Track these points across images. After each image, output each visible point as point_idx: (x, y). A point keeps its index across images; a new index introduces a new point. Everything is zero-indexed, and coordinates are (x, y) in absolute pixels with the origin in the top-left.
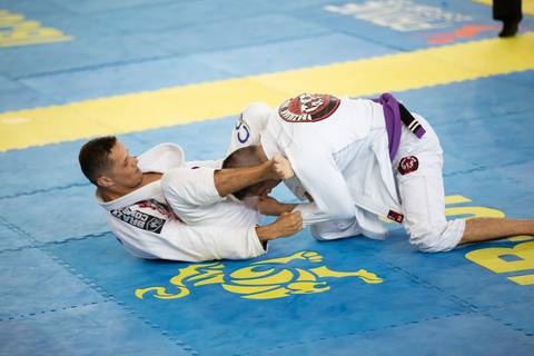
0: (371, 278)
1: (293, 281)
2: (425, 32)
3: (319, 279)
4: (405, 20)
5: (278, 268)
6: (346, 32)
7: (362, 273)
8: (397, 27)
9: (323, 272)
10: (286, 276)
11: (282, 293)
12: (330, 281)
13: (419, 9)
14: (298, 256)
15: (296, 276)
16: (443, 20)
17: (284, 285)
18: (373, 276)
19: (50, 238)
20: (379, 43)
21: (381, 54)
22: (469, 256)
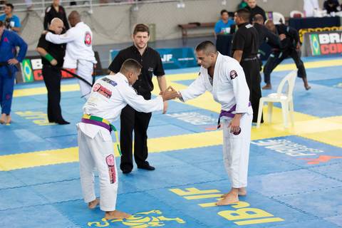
0: (181, 221)
1: (151, 221)
2: (204, 125)
3: (160, 221)
4: (197, 120)
5: (145, 216)
6: (174, 125)
7: (177, 219)
8: (193, 123)
9: (162, 218)
10: (147, 219)
11: (146, 226)
12: (165, 222)
13: (202, 116)
14: (152, 211)
15: (152, 219)
16: (211, 121)
17: (146, 223)
18: (181, 220)
19: (56, 201)
20: (187, 129)
21: (187, 134)
22: (219, 213)
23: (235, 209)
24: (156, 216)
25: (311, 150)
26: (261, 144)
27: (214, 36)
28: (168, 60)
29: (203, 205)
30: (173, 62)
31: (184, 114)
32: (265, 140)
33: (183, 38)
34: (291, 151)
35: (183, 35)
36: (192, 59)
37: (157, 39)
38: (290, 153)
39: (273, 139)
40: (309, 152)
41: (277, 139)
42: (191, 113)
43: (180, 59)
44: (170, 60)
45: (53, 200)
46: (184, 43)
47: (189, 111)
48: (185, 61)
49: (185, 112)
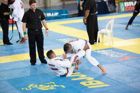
1: (50, 87)
3: (54, 87)
5: (47, 85)
6: (60, 44)
7: (62, 86)
9: (55, 85)
10: (49, 86)
11: (48, 89)
12: (56, 87)
14: (51, 83)
15: (50, 86)
17: (48, 88)
18: (64, 86)
19: (7, 79)
22: (81, 83)
23: (88, 81)
24: (52, 84)
25: (121, 54)
26: (99, 52)
27: (77, 4)
28: (57, 15)
29: (73, 79)
30: (59, 16)
31: (64, 39)
32: (101, 50)
33: (63, 5)
34: (112, 54)
35: (63, 4)
36: (67, 14)
37: (51, 6)
38: (112, 56)
39: (104, 49)
40: (120, 55)
41: (106, 49)
42: (67, 39)
43: (62, 15)
44: (58, 15)
45: (6, 79)
46: (64, 7)
47: (66, 38)
48: (64, 15)
49: (64, 38)
